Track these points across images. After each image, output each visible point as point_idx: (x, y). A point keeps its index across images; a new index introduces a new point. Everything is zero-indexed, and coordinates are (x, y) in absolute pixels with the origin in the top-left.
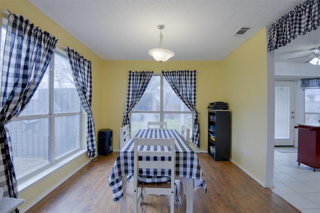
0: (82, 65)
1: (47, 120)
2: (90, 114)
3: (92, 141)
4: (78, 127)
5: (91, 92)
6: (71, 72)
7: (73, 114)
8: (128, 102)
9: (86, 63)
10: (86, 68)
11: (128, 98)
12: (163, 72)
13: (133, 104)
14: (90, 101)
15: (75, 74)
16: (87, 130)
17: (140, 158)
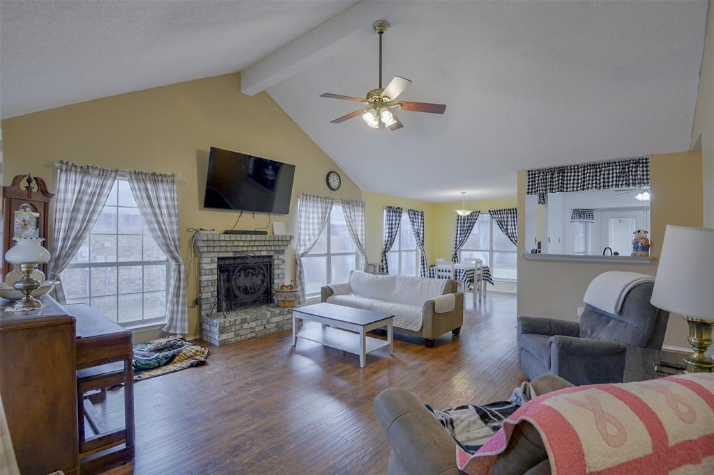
0: (417, 216)
1: (398, 253)
2: (423, 251)
3: (424, 271)
4: (415, 261)
5: (423, 234)
6: (410, 223)
7: (412, 251)
8: (456, 241)
9: (420, 214)
10: (420, 217)
11: (457, 237)
12: (490, 211)
13: (462, 243)
14: (423, 241)
15: (412, 225)
16: (421, 263)
17: (439, 271)
